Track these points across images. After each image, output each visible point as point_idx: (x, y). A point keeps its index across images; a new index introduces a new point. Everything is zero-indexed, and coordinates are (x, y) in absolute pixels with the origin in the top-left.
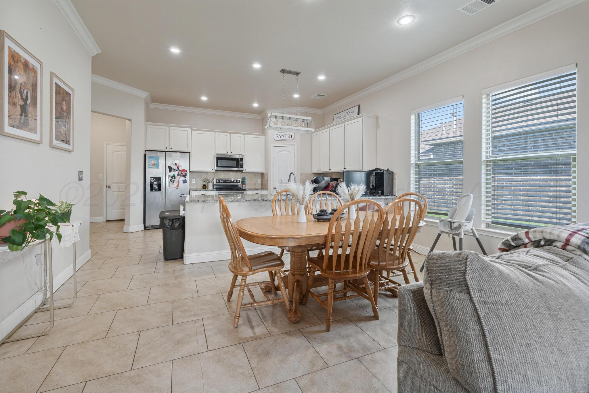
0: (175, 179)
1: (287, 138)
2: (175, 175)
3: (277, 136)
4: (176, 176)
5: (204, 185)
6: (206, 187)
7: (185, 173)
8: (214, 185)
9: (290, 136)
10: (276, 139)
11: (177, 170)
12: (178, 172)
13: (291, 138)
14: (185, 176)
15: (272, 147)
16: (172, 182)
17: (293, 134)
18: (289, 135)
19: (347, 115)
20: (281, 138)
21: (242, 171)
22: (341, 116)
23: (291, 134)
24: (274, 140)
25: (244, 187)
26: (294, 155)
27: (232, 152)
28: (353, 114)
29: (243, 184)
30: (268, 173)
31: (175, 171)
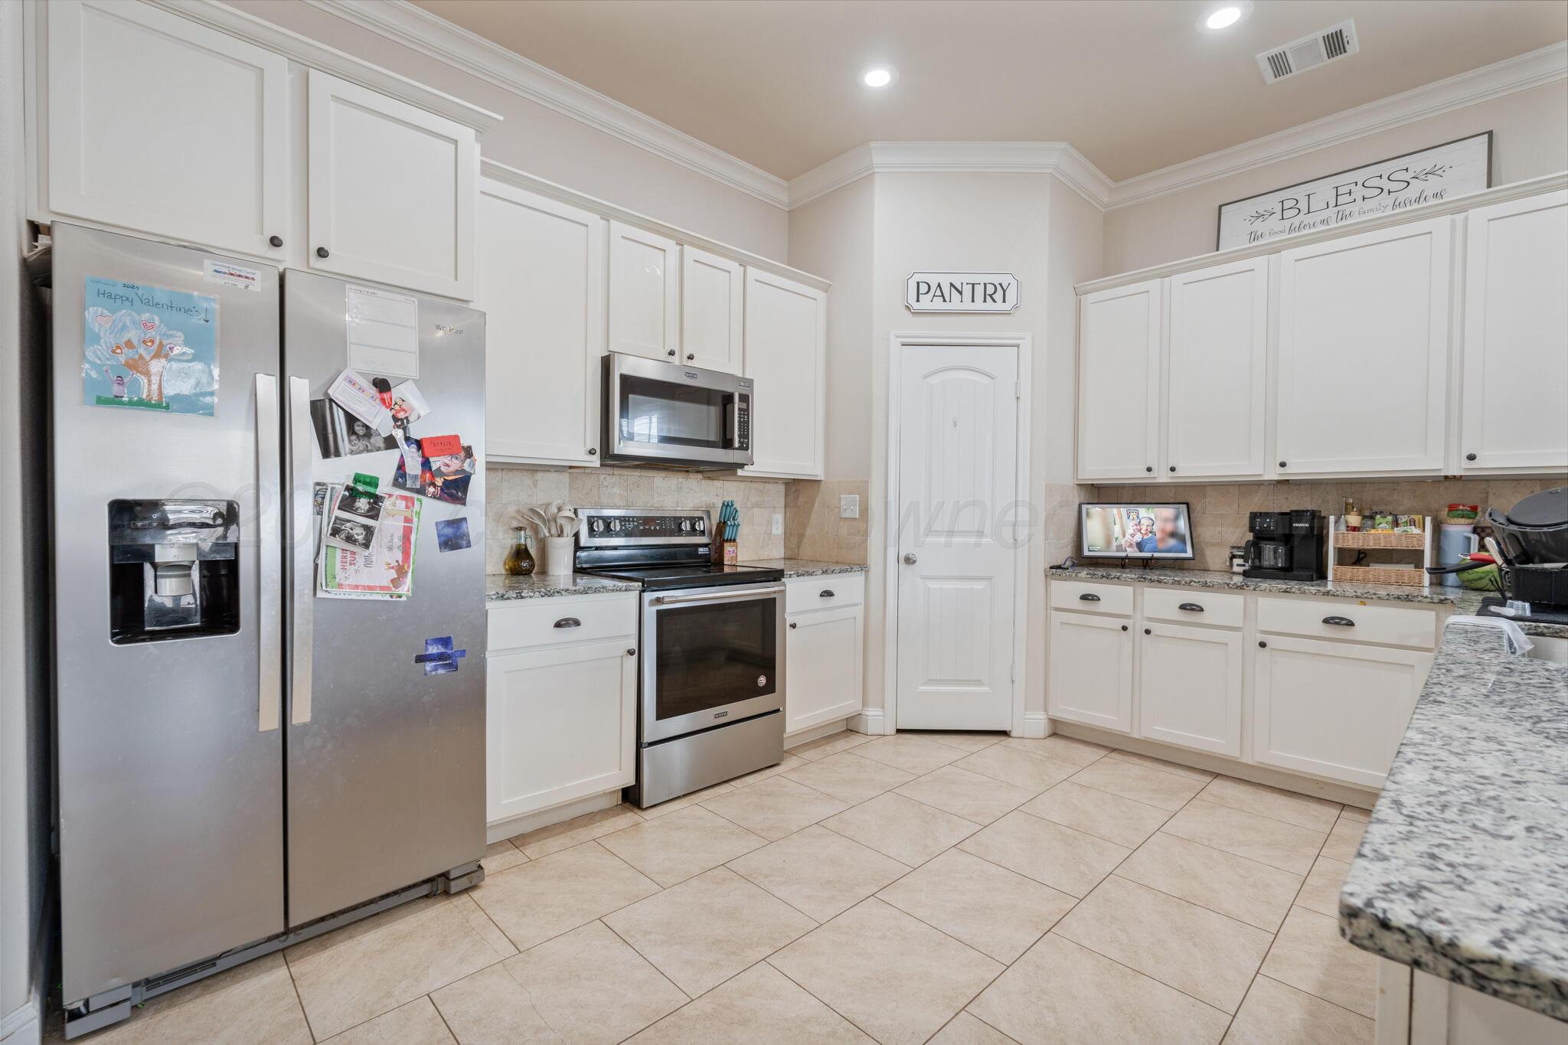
0: (374, 513)
1: (979, 305)
2: (373, 482)
3: (924, 288)
4: (384, 488)
5: (521, 553)
6: (533, 566)
7: (455, 464)
8: (578, 547)
9: (998, 296)
10: (916, 306)
11: (390, 443)
12: (393, 456)
13: (1000, 306)
14: (456, 489)
15: (895, 344)
16: (350, 539)
17: (1014, 283)
18: (990, 290)
19: (1359, 192)
20: (945, 301)
21: (742, 466)
22: (1287, 205)
23: (999, 287)
24: (907, 312)
25: (732, 557)
26: (1016, 394)
27: (691, 357)
28: (1433, 184)
29: (727, 541)
30: (867, 482)
31: (370, 448)
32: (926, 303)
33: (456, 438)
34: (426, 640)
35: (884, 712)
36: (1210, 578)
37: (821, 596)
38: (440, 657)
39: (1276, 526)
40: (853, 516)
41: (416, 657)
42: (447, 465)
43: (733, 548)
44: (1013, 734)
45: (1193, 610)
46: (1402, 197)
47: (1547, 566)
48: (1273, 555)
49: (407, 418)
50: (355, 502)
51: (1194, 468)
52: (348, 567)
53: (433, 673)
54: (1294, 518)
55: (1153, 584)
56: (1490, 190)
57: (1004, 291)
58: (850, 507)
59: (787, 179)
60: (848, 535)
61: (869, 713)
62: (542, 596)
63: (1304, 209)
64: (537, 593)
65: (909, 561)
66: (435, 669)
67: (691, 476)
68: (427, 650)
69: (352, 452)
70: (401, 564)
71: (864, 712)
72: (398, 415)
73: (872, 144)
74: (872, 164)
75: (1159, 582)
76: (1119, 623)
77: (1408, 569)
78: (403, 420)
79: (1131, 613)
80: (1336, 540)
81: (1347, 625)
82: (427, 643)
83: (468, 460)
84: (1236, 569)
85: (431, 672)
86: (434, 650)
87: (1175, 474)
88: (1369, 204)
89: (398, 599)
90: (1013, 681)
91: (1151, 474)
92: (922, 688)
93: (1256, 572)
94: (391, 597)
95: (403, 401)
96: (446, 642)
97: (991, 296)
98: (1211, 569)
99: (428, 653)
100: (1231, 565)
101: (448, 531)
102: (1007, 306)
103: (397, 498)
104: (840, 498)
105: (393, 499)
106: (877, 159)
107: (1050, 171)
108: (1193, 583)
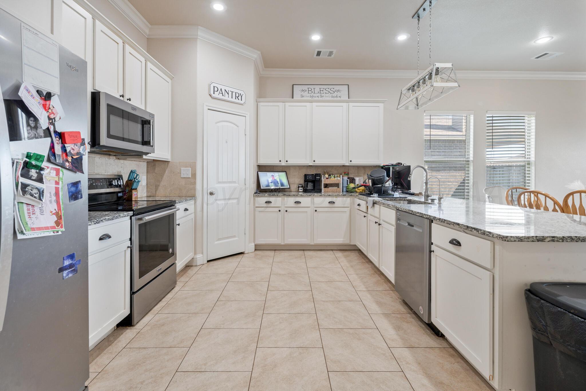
0: (40, 179)
1: (234, 100)
2: (38, 158)
3: (216, 89)
7: (76, 149)
9: (240, 98)
10: (213, 95)
12: (48, 141)
13: (240, 101)
15: (206, 108)
17: (244, 95)
18: (237, 95)
19: (325, 91)
20: (223, 96)
21: (146, 154)
22: (310, 89)
23: (240, 94)
24: (210, 97)
25: (135, 197)
26: (245, 133)
27: (130, 100)
28: (339, 94)
29: (133, 189)
30: (195, 163)
31: (37, 136)
32: (216, 95)
33: (79, 133)
34: (64, 258)
35: (203, 255)
36: (292, 193)
37: (184, 211)
38: (71, 266)
39: (312, 178)
40: (187, 177)
41: (59, 269)
42: (73, 149)
43: (136, 193)
44: (246, 252)
45: (298, 203)
46: (334, 95)
47: (378, 186)
48: (310, 186)
49: (54, 118)
50: (29, 172)
51: (292, 161)
52: (32, 216)
53: (67, 277)
54: (316, 176)
55: (288, 196)
56: (349, 99)
57: (241, 97)
58: (186, 172)
59: (151, 24)
60: (185, 184)
61: (197, 257)
62: (95, 224)
63: (313, 92)
64: (93, 222)
65: (211, 194)
66: (68, 275)
67: (111, 157)
68: (63, 263)
69: (29, 138)
70: (57, 211)
71: (195, 257)
72: (50, 116)
73: (199, 27)
74: (198, 35)
75: (289, 195)
76: (278, 209)
77: (336, 188)
78: (53, 119)
79: (281, 206)
80: (324, 181)
81: (333, 203)
82: (64, 259)
83: (82, 147)
84: (300, 190)
85: (66, 277)
86: (67, 263)
87: (287, 163)
88: (327, 95)
89: (57, 234)
90: (245, 234)
91: (280, 163)
92: (216, 242)
93: (305, 191)
94: (54, 232)
95: (54, 107)
96: (72, 257)
97: (237, 97)
98: (292, 191)
99: (64, 265)
100: (298, 190)
101: (73, 189)
102: (242, 102)
103: (51, 169)
104: (181, 169)
105: (49, 170)
106: (200, 33)
107: (254, 59)
108: (298, 195)
